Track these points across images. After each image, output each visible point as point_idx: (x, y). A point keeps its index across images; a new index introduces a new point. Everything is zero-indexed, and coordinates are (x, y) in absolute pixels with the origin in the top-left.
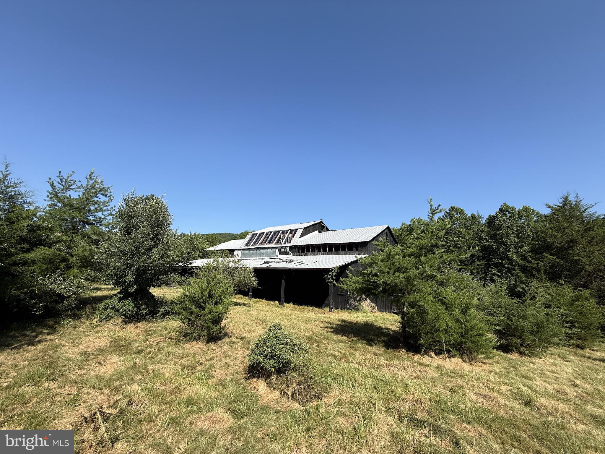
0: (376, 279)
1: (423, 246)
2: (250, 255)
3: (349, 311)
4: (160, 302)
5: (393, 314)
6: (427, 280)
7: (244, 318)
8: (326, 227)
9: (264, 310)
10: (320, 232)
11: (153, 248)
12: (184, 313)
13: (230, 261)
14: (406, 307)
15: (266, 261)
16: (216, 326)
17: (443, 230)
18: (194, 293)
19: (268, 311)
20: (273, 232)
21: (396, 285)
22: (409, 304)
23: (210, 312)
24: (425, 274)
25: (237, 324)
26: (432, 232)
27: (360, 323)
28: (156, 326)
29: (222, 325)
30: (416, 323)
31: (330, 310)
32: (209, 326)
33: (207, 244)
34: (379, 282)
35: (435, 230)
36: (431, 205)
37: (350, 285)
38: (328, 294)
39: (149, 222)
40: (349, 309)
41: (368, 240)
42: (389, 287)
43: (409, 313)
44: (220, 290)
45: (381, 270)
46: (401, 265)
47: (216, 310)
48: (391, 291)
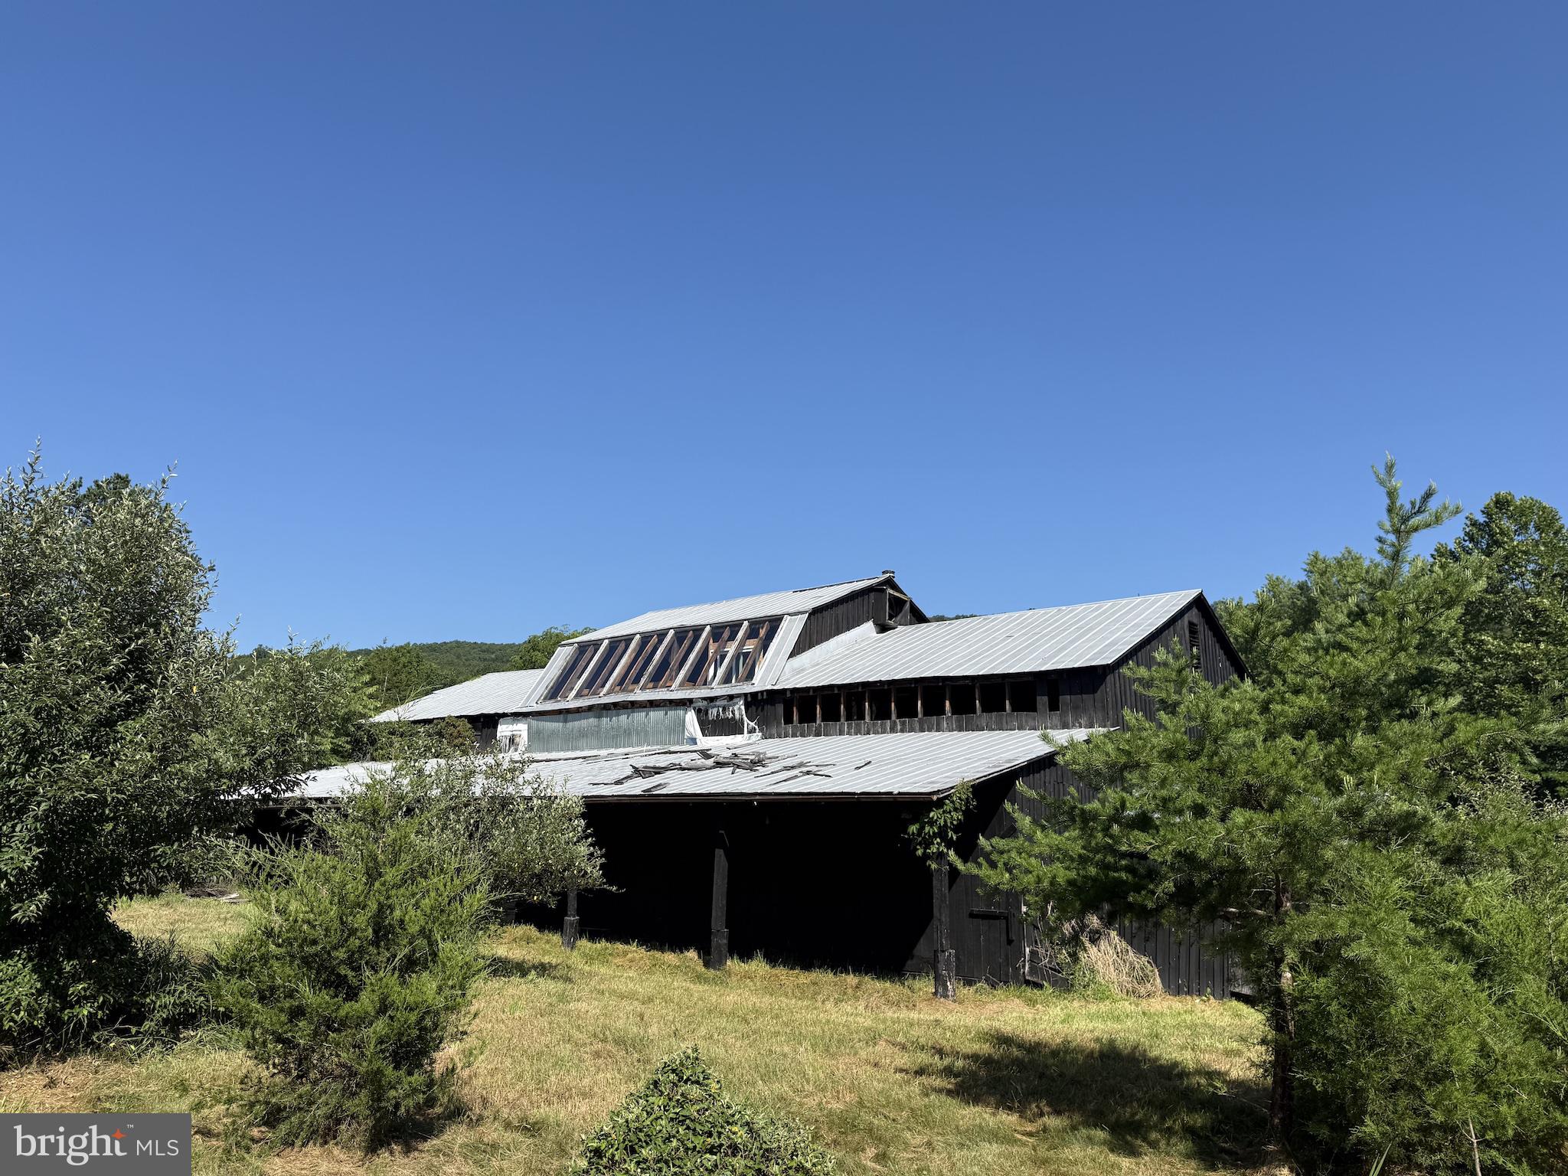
0: (1142, 841)
1: (1358, 681)
2: (570, 741)
3: (1029, 992)
4: (157, 964)
5: (1234, 1003)
6: (1386, 843)
7: (542, 1032)
8: (912, 604)
9: (631, 996)
10: (883, 628)
11: (121, 718)
12: (263, 1014)
13: (473, 773)
14: (1292, 969)
15: (640, 763)
16: (410, 1073)
17: (1449, 604)
18: (309, 922)
19: (650, 1000)
20: (672, 632)
21: (1239, 870)
22: (1304, 957)
23: (383, 1008)
24: (1370, 814)
25: (508, 1062)
26: (1401, 616)
27: (1079, 1050)
28: (138, 1075)
29: (439, 1068)
30: (1339, 1043)
31: (941, 991)
32: (379, 1071)
33: (371, 696)
34: (1155, 856)
35: (1411, 607)
36: (1392, 494)
37: (1028, 872)
38: (929, 916)
39: (104, 603)
40: (1027, 983)
41: (1109, 659)
42: (1206, 876)
43: (1302, 999)
44: (426, 903)
45: (1165, 801)
46: (1258, 775)
47: (411, 999)
48: (1214, 894)
